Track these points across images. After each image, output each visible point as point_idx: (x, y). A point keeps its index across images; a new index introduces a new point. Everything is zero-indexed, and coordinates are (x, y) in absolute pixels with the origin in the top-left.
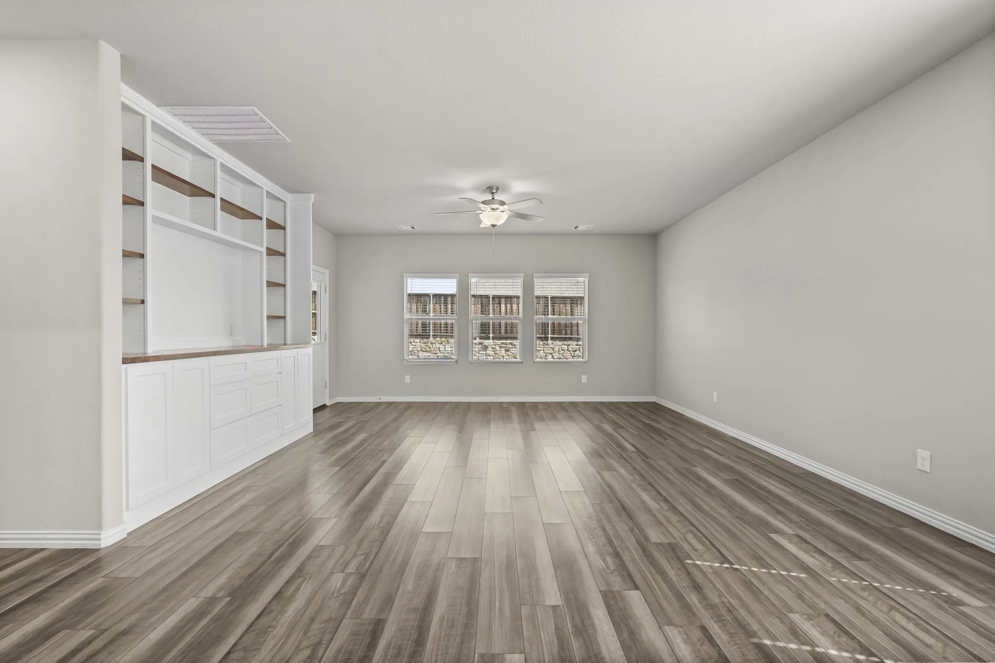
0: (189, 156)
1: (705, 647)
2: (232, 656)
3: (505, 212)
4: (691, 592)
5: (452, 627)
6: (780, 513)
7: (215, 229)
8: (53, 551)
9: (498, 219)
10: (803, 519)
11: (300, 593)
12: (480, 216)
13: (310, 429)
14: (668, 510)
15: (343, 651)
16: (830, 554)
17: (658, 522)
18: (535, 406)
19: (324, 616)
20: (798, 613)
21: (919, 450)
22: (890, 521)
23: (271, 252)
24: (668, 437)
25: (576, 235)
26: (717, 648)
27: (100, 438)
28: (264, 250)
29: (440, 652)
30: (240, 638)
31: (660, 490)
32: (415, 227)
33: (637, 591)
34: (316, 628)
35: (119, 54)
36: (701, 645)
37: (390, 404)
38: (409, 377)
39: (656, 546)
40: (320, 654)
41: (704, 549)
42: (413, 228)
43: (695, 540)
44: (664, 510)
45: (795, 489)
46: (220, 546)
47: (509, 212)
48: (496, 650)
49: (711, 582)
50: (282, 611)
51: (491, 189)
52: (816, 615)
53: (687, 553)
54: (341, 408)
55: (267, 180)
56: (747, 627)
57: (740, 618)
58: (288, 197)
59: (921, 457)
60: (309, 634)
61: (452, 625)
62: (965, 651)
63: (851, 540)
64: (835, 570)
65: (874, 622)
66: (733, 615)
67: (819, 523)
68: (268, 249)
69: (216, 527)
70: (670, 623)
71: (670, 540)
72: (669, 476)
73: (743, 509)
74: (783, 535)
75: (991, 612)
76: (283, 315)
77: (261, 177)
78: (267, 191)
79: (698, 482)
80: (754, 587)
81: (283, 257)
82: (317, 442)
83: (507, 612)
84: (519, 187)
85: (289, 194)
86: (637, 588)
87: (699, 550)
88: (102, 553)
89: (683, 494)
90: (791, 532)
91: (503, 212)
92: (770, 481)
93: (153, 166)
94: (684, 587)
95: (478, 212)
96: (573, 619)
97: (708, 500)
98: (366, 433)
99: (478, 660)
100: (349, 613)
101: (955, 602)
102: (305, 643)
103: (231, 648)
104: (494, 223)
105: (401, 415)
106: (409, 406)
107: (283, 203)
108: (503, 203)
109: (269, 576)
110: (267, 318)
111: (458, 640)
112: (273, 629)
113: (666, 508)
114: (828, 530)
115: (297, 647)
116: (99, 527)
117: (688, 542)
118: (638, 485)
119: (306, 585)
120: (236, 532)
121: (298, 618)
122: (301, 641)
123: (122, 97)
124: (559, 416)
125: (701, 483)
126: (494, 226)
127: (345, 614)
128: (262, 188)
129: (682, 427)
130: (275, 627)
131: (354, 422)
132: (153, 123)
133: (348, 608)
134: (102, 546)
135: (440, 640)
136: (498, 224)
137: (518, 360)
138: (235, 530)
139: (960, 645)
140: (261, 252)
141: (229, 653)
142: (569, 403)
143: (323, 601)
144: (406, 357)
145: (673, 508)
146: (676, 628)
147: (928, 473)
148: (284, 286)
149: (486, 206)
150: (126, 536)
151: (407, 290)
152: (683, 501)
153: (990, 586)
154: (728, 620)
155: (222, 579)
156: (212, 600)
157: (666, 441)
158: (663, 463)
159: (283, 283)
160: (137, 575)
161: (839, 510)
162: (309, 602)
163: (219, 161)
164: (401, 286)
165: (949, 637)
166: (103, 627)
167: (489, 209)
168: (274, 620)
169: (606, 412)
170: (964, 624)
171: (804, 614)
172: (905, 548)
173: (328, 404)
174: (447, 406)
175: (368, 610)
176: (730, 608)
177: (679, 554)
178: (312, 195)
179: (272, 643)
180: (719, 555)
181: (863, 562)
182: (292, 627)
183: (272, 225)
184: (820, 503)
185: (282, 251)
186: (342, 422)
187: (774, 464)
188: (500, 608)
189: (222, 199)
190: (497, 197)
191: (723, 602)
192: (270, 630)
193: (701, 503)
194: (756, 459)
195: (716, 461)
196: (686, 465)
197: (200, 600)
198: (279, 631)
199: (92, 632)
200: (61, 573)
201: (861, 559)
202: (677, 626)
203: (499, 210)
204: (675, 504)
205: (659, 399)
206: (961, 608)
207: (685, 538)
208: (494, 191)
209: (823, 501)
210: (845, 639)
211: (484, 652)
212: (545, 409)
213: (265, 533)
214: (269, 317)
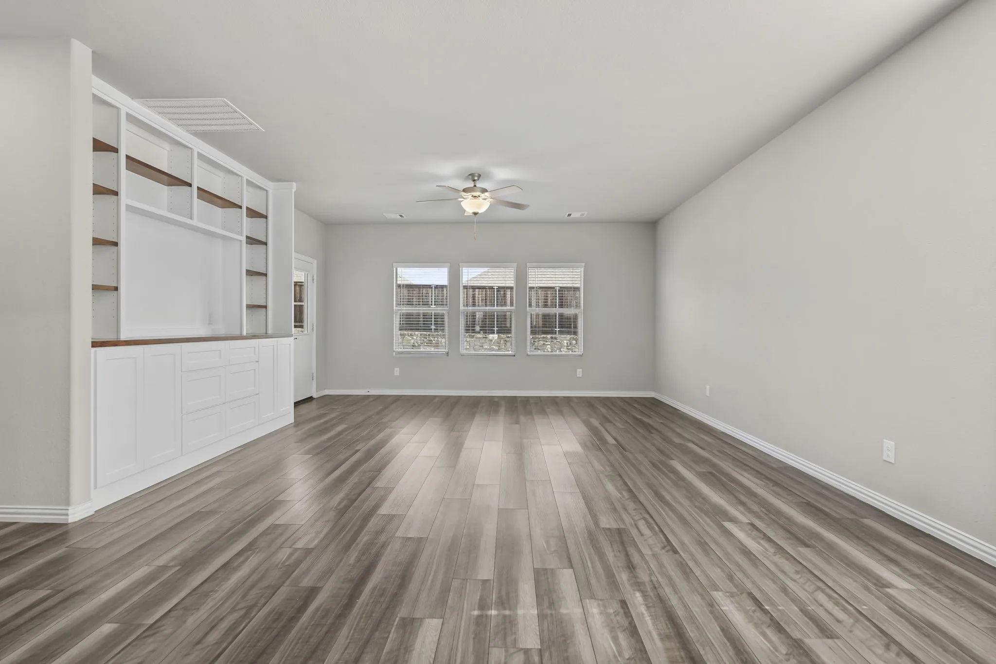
0: (167, 146)
1: (618, 618)
2: (173, 614)
3: (487, 200)
4: (624, 571)
5: (382, 595)
6: (742, 503)
7: (191, 218)
8: (23, 525)
9: (480, 206)
10: (763, 510)
11: (247, 563)
12: (462, 204)
13: (291, 419)
14: (628, 499)
15: (274, 612)
16: (777, 541)
17: (615, 510)
18: (526, 401)
19: (265, 583)
20: (722, 591)
21: (884, 440)
22: (853, 512)
23: (251, 241)
24: (653, 431)
25: (569, 222)
26: (630, 619)
27: (69, 417)
28: (244, 239)
29: (364, 616)
30: (183, 599)
31: (627, 480)
32: (403, 215)
33: (571, 571)
34: (255, 593)
35: (91, 51)
36: (615, 616)
37: (379, 397)
38: (398, 369)
39: (604, 531)
40: (253, 615)
41: (652, 534)
42: (401, 216)
43: (646, 526)
44: (624, 499)
45: (768, 482)
46: (182, 522)
47: (491, 200)
48: (418, 615)
49: (646, 562)
50: (227, 579)
51: (474, 177)
52: (739, 593)
53: (633, 537)
54: (328, 401)
55: (247, 169)
56: (666, 602)
57: (662, 594)
58: (270, 186)
59: (887, 447)
60: (246, 599)
61: (383, 594)
62: (874, 626)
63: (803, 528)
64: (775, 555)
65: (795, 600)
66: (657, 592)
67: (779, 513)
68: (247, 237)
69: (180, 506)
70: (593, 597)
71: (619, 525)
72: (642, 468)
73: (705, 499)
74: (736, 523)
75: (917, 594)
76: (265, 304)
77: (241, 166)
78: (247, 180)
79: (670, 474)
80: (687, 568)
81: (265, 246)
82: (296, 432)
83: (438, 584)
84: (502, 174)
85: (272, 183)
86: (572, 567)
87: (646, 535)
88: (70, 527)
89: (650, 486)
90: (745, 520)
91: (485, 199)
92: (746, 474)
93: (128, 157)
94: (618, 567)
95: (460, 199)
96: (500, 591)
97: (674, 491)
98: (346, 424)
99: (398, 622)
100: (288, 582)
101: (883, 584)
102: (242, 605)
103: (173, 607)
104: (476, 211)
105: (386, 407)
106: (397, 398)
107: (266, 192)
108: (484, 191)
109: (221, 550)
110: (247, 307)
111: (384, 606)
112: (214, 593)
113: (627, 497)
114: (785, 520)
115: (234, 608)
116: (67, 502)
117: (638, 528)
118: (606, 476)
119: (253, 557)
120: (198, 511)
121: (239, 585)
122: (238, 604)
123: (93, 89)
124: (548, 410)
125: (671, 475)
126: (475, 214)
127: (284, 582)
128: (241, 177)
129: (673, 422)
130: (217, 591)
131: (338, 413)
132: (128, 115)
133: (288, 577)
134: (69, 522)
135: (367, 605)
136: (480, 212)
137: (510, 352)
138: (197, 510)
139: (871, 621)
140: (241, 241)
141: (170, 611)
142: (563, 398)
143: (267, 570)
144: (396, 349)
145: (634, 497)
146: (597, 601)
147: (892, 463)
148: (266, 275)
149: (467, 194)
150: (93, 513)
151: (397, 280)
152: (646, 491)
153: (928, 572)
154: (651, 596)
155: (176, 552)
156: (164, 568)
157: (652, 435)
158: (640, 457)
159: (265, 272)
160: (98, 547)
161: (805, 501)
162: (253, 572)
163: (196, 150)
164: (391, 275)
165: (863, 614)
166: (61, 588)
167: (470, 197)
168: (217, 586)
169: (598, 407)
170: (883, 604)
171: (727, 592)
172: (858, 538)
173: (315, 396)
174: (436, 400)
175: (306, 580)
176: (656, 586)
177: (625, 539)
178: (294, 184)
179: (211, 604)
180: (664, 539)
181: (809, 549)
182: (233, 592)
183: (253, 214)
184: (788, 495)
185: (264, 240)
186: (326, 414)
187: (755, 459)
188: (433, 581)
189: (199, 188)
190: (479, 185)
191: (651, 581)
192: (211, 594)
193: (665, 494)
194: (739, 454)
195: (696, 455)
196: (663, 458)
197: (152, 568)
198: (220, 595)
199: (49, 591)
200: (29, 543)
201: (807, 546)
202: (598, 599)
203: (480, 198)
204: (637, 494)
205: (658, 395)
206: (888, 590)
207: (636, 525)
208: (476, 178)
209: (791, 493)
210: (758, 614)
211: (405, 616)
212: (536, 403)
213: (226, 512)
214: (249, 307)
